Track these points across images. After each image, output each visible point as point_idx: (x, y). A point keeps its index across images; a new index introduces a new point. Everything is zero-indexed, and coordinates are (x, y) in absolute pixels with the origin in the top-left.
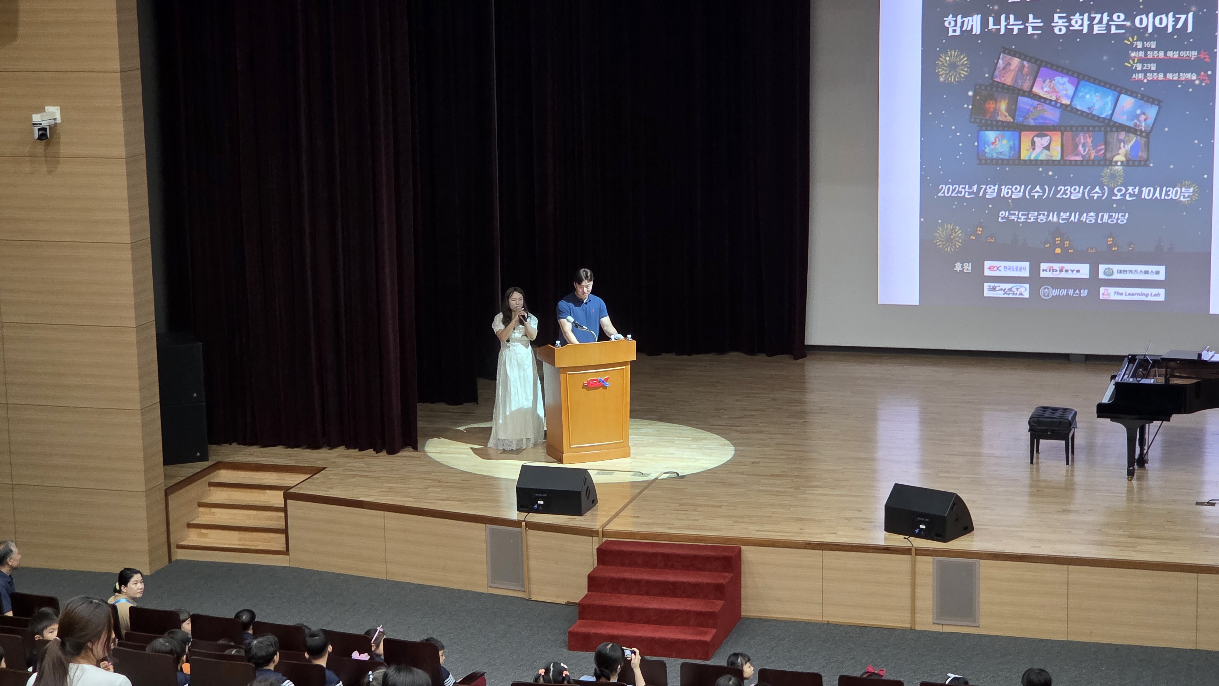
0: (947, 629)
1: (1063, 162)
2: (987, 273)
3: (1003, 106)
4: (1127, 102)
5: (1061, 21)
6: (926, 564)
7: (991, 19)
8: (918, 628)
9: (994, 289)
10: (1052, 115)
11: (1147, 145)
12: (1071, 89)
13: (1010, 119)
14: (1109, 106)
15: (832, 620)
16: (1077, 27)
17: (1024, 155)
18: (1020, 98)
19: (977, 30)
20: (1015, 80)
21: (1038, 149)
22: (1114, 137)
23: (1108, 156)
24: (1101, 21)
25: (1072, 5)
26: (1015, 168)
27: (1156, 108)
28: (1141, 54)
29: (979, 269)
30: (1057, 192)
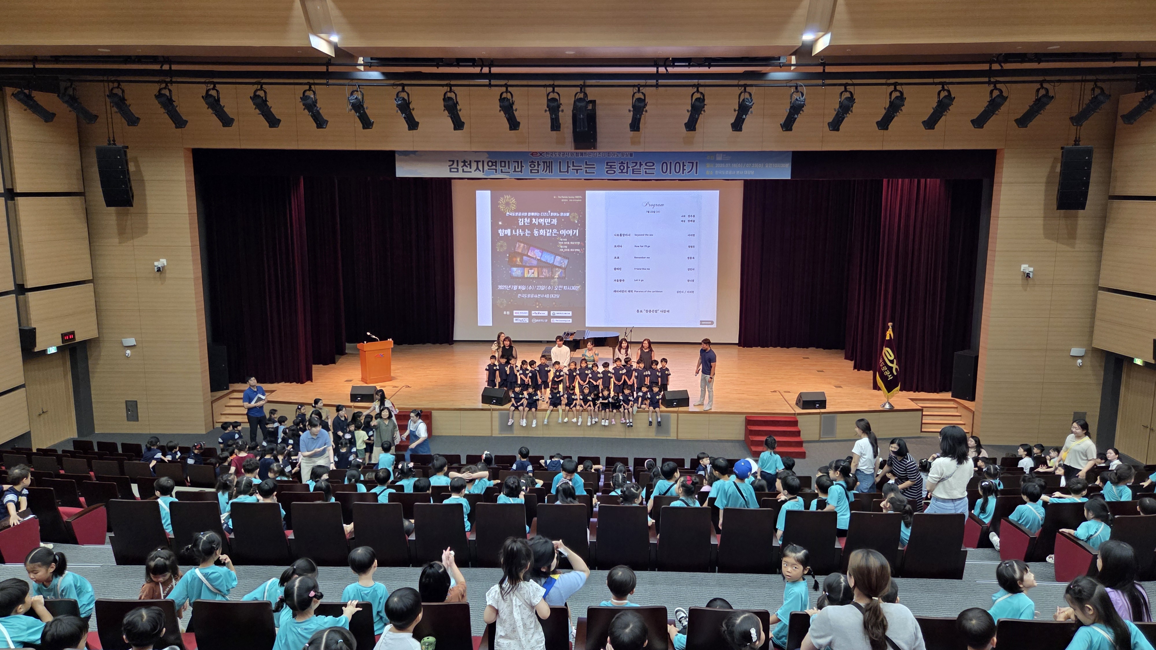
0: (503, 435)
1: (538, 278)
2: (515, 314)
3: (518, 260)
4: (558, 258)
5: (536, 232)
6: (496, 414)
7: (514, 231)
8: (493, 436)
9: (517, 320)
10: (535, 263)
11: (565, 272)
12: (540, 254)
13: (521, 264)
14: (553, 259)
15: (464, 434)
16: (541, 234)
17: (526, 276)
18: (524, 257)
19: (509, 234)
20: (522, 251)
21: (530, 274)
22: (554, 270)
23: (553, 276)
24: (549, 232)
25: (540, 227)
26: (523, 280)
27: (567, 260)
28: (562, 243)
29: (512, 313)
30: (536, 288)
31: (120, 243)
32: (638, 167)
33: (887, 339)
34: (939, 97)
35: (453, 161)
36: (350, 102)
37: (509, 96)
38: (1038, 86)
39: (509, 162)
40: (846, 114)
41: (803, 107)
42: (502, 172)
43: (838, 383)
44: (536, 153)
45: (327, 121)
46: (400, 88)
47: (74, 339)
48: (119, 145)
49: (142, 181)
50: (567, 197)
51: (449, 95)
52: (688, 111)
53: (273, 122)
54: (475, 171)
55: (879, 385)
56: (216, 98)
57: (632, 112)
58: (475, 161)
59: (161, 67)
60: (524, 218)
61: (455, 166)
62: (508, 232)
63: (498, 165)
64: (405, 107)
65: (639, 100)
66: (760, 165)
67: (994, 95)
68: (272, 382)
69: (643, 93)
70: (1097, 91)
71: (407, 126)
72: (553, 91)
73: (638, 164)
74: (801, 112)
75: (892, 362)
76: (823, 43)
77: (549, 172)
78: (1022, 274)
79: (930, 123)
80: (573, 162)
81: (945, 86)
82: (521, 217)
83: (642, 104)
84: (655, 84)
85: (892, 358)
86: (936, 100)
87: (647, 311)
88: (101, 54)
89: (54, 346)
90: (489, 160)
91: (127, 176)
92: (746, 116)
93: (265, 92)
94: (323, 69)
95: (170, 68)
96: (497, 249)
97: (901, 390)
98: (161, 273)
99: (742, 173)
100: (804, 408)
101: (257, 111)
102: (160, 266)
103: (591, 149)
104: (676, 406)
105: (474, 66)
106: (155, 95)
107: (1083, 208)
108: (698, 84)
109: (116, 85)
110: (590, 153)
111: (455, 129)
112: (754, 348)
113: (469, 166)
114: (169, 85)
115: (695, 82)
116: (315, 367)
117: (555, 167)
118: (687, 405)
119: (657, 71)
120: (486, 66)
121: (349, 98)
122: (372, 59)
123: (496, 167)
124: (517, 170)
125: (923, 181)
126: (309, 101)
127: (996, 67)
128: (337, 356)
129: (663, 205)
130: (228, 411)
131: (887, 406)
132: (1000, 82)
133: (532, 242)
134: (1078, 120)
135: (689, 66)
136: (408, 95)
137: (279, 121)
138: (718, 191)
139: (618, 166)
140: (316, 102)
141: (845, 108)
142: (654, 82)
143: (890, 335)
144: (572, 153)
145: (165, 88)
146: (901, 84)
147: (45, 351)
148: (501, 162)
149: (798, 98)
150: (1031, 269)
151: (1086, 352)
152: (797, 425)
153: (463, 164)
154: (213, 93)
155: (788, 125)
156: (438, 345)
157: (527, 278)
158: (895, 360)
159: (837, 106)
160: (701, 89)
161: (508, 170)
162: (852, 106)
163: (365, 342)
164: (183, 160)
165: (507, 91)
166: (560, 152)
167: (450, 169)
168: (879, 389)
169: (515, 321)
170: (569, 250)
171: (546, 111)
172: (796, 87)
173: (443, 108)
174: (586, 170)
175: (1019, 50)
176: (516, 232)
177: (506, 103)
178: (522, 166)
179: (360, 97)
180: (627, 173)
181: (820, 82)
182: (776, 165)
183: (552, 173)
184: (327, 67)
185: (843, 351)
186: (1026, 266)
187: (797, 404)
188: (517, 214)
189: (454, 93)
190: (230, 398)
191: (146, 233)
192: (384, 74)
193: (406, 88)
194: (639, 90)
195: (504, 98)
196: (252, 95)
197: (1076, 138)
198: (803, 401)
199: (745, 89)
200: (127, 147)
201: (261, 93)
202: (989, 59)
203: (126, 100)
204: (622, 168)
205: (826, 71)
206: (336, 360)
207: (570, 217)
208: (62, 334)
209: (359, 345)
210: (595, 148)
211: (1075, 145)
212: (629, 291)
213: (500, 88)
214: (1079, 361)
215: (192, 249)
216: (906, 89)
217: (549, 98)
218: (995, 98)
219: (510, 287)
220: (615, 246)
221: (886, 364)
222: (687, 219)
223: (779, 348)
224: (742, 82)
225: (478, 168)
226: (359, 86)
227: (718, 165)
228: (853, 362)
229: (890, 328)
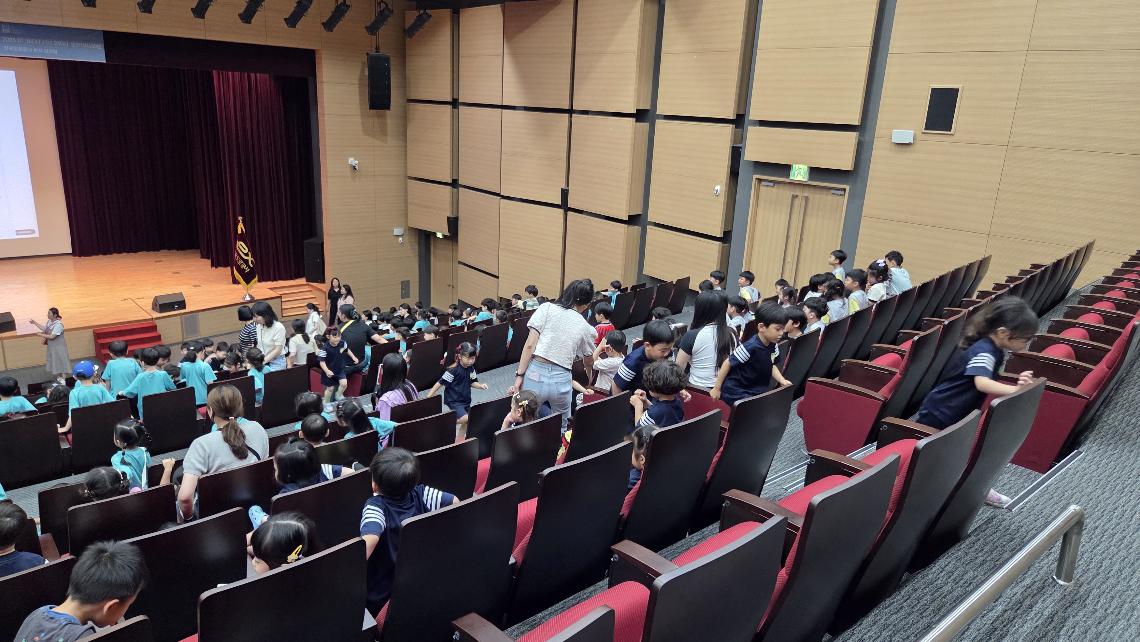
33: (239, 233)
43: (196, 283)
55: (237, 278)
66: (65, 44)
70: (383, 6)
75: (247, 255)
78: (350, 166)
79: (246, 17)
85: (246, 251)
97: (259, 281)
100: (161, 312)
107: (389, 109)
112: (94, 257)
118: (14, 329)
125: (252, 75)
131: (248, 298)
134: (372, 29)
138: (13, 71)
143: (241, 228)
150: (357, 162)
151: (404, 231)
152: (156, 330)
158: (249, 253)
168: (239, 283)
182: (85, 45)
185: (199, 251)
186: (352, 159)
187: (153, 308)
197: (376, 46)
198: (160, 305)
211: (376, 52)
214: (401, 239)
221: (241, 258)
223: (125, 254)
228: (210, 260)
229: (241, 221)
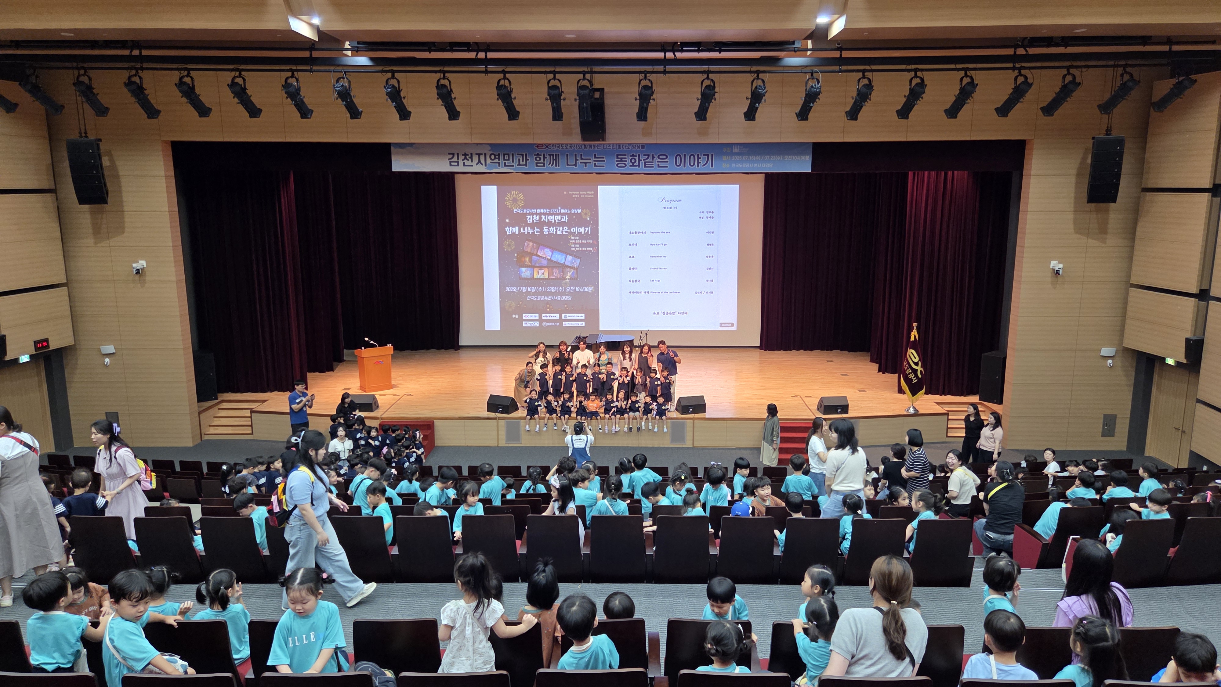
0: (510, 445)
1: (548, 279)
2: (524, 318)
3: (527, 259)
4: (570, 258)
5: (546, 230)
6: (502, 423)
7: (522, 229)
8: (500, 445)
9: (526, 324)
10: (545, 262)
11: (577, 272)
12: (551, 253)
13: (530, 264)
14: (564, 259)
15: (469, 445)
16: (552, 232)
17: (535, 277)
18: (533, 257)
19: (517, 233)
20: (531, 250)
21: (540, 274)
22: (565, 270)
23: (564, 276)
24: (560, 230)
25: (550, 224)
26: (532, 282)
27: (579, 260)
28: (574, 241)
29: (521, 316)
30: (547, 289)
31: (96, 243)
32: (650, 160)
33: (911, 340)
34: (961, 84)
35: (453, 154)
36: (336, 90)
37: (507, 83)
38: (1064, 71)
39: (513, 155)
40: (864, 103)
41: (819, 95)
42: (505, 165)
43: (861, 387)
44: (542, 145)
45: (312, 111)
46: (389, 75)
47: (48, 346)
48: (92, 137)
49: (117, 177)
50: (578, 193)
51: (442, 82)
52: (698, 99)
53: (254, 112)
54: (477, 164)
55: (903, 388)
56: (191, 85)
57: (638, 101)
58: (476, 154)
59: (131, 52)
60: (533, 215)
61: (455, 159)
62: (516, 230)
63: (501, 157)
64: (395, 95)
65: (646, 87)
66: (780, 158)
67: (1018, 83)
68: (264, 391)
69: (649, 80)
70: (1126, 77)
71: (398, 116)
72: (554, 78)
73: (651, 157)
74: (817, 100)
75: (916, 364)
76: (838, 27)
77: (556, 166)
78: (1052, 271)
79: (953, 112)
80: (581, 155)
81: (968, 72)
82: (530, 214)
83: (649, 92)
84: (663, 70)
85: (916, 360)
86: (958, 87)
87: (664, 313)
88: (63, 39)
89: (27, 354)
90: (491, 152)
91: (101, 172)
92: (759, 104)
93: (244, 80)
94: (306, 54)
95: (141, 53)
96: (504, 248)
97: (927, 393)
98: (140, 276)
99: (759, 166)
101: (236, 100)
102: (138, 268)
103: (598, 140)
104: (692, 413)
105: (469, 50)
106: (125, 83)
107: (1114, 201)
108: (708, 71)
109: (82, 72)
110: (599, 146)
111: (450, 118)
112: (776, 352)
113: (470, 159)
114: (139, 71)
115: (705, 68)
116: (309, 375)
117: (562, 161)
118: (704, 411)
119: (665, 56)
120: (482, 51)
121: (334, 85)
122: (359, 43)
123: (499, 160)
124: (521, 163)
125: (950, 173)
126: (291, 89)
127: (1021, 51)
128: (335, 364)
129: (680, 201)
130: (217, 422)
131: (912, 411)
132: (1025, 68)
133: (542, 241)
134: (1106, 108)
135: (699, 51)
136: (399, 82)
137: (260, 110)
138: (738, 186)
139: (628, 159)
140: (300, 90)
141: (863, 96)
142: (661, 68)
143: (915, 335)
144: (580, 145)
145: (135, 75)
146: (922, 70)
147: (17, 360)
148: (504, 155)
149: (813, 85)
150: (1061, 266)
151: (1117, 352)
153: (464, 157)
154: (187, 80)
155: (803, 114)
156: (443, 350)
157: (537, 279)
158: (920, 362)
159: (855, 94)
160: (711, 76)
161: (512, 164)
162: (870, 94)
163: (363, 348)
164: (161, 153)
165: (505, 78)
166: (567, 145)
167: (450, 162)
168: (904, 393)
169: (524, 325)
170: (581, 249)
171: (546, 99)
172: (812, 75)
173: (437, 96)
174: (595, 164)
175: (1045, 33)
176: (524, 230)
177: (503, 91)
178: (527, 160)
179: (346, 85)
180: (639, 167)
181: (837, 68)
182: (795, 158)
183: (559, 166)
184: (311, 52)
185: (869, 353)
186: (1056, 262)
187: (818, 409)
188: (525, 211)
189: (448, 80)
190: (219, 409)
191: (123, 233)
192: (372, 59)
193: (396, 74)
194: (646, 76)
195: (502, 85)
196: (230, 83)
197: (1108, 127)
198: (825, 406)
199: (758, 76)
200: (100, 140)
201: (239, 81)
202: (1014, 43)
203: (93, 88)
204: (633, 161)
205: (843, 56)
206: (334, 367)
207: (582, 214)
208: (35, 342)
209: (356, 352)
210: (604, 140)
211: (1107, 134)
212: (645, 292)
213: (497, 75)
214: (1110, 361)
215: (173, 250)
216: (927, 76)
217: (550, 85)
218: (1019, 84)
219: (519, 288)
220: (630, 245)
221: (911, 367)
222: (705, 215)
223: (802, 351)
224: (754, 68)
225: (479, 162)
226: (345, 72)
227: (735, 158)
228: (878, 365)
229: (915, 328)
